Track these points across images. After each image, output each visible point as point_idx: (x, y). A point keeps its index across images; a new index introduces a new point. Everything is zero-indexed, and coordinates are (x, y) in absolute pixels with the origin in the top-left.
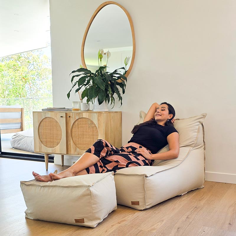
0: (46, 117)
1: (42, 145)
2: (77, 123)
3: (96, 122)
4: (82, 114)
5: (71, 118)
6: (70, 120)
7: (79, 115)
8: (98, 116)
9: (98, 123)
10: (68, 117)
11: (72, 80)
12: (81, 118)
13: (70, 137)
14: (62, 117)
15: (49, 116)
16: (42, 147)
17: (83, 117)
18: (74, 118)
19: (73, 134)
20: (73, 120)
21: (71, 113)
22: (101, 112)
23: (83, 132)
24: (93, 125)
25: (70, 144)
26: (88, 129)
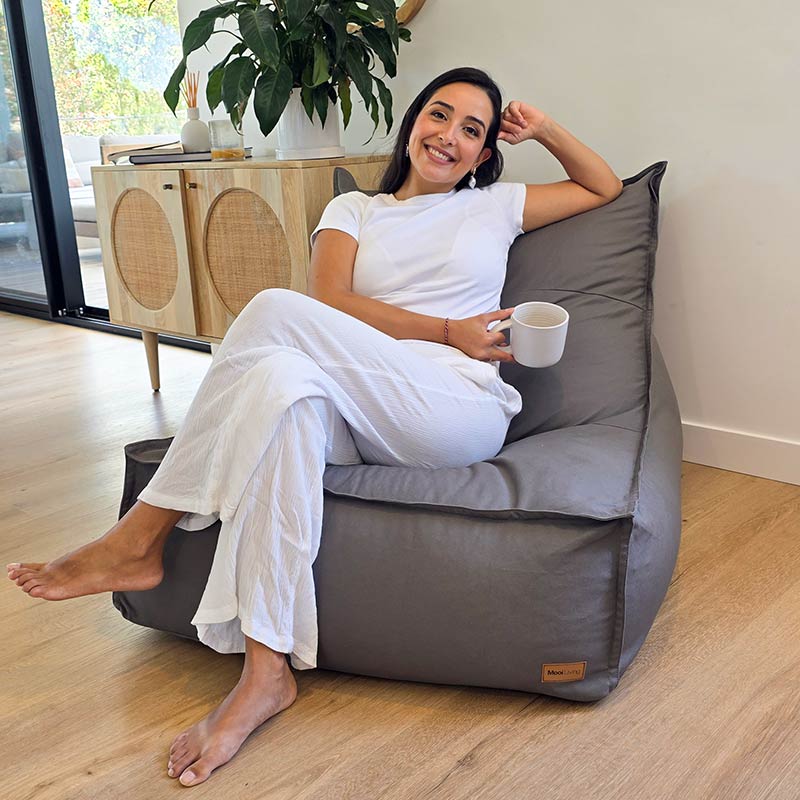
0: (129, 187)
1: (130, 297)
2: (219, 209)
3: (277, 206)
4: (233, 173)
5: (199, 190)
7: (222, 176)
9: (286, 213)
10: (188, 186)
12: (230, 191)
13: (205, 271)
14: (168, 187)
15: (136, 186)
17: (236, 186)
18: (210, 191)
19: (213, 259)
20: (207, 200)
21: (199, 171)
22: (291, 164)
23: (242, 248)
24: (270, 222)
25: (206, 296)
26: (255, 236)
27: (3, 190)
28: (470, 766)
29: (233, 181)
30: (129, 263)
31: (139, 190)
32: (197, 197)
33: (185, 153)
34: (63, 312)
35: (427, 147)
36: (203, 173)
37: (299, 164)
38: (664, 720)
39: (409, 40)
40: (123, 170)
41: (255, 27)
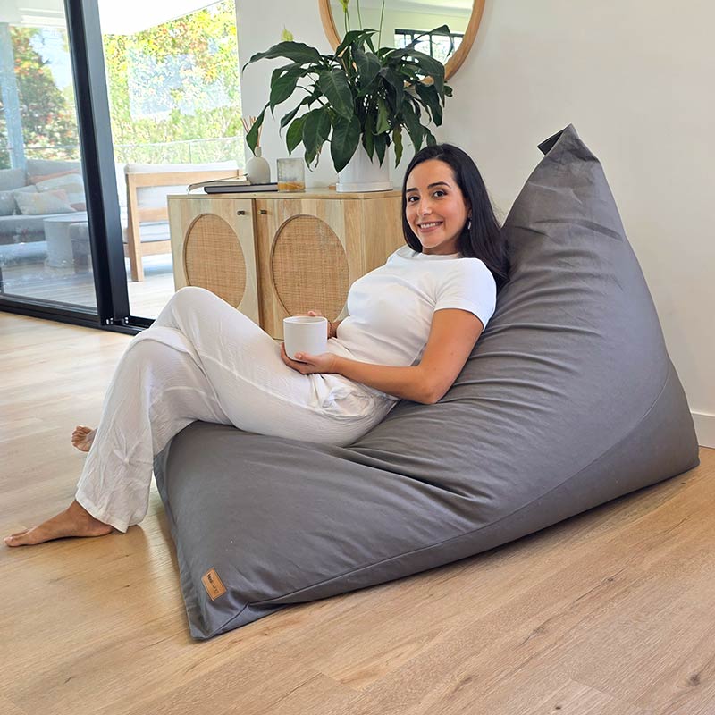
0: (202, 213)
2: (285, 232)
3: (339, 230)
4: (300, 202)
5: (269, 216)
7: (291, 205)
8: (346, 211)
9: (348, 235)
10: (259, 213)
12: (297, 217)
13: (270, 283)
14: (242, 213)
15: (211, 212)
17: (304, 213)
18: (278, 217)
19: (278, 273)
20: (275, 225)
21: (269, 201)
22: (354, 196)
23: (305, 264)
24: (332, 243)
25: (270, 304)
26: (318, 254)
27: (23, 212)
28: (543, 633)
29: (300, 209)
30: (199, 277)
31: (212, 215)
32: (267, 222)
33: (252, 185)
34: (110, 321)
36: (273, 202)
37: (361, 196)
38: (681, 608)
39: (451, 96)
40: (198, 198)
41: (333, 86)
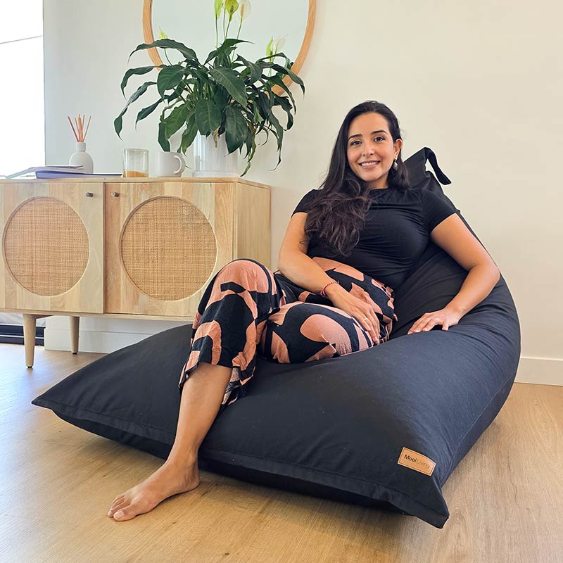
0: (35, 196)
1: (18, 287)
2: (141, 213)
3: (208, 210)
4: (163, 185)
5: (122, 199)
6: (118, 204)
7: (151, 188)
8: (217, 191)
9: (217, 214)
10: (110, 195)
11: (124, 85)
12: (156, 199)
13: (118, 260)
14: (91, 195)
15: (46, 195)
16: (15, 292)
17: (166, 195)
18: (134, 199)
19: (128, 251)
20: (130, 206)
21: (123, 184)
22: (228, 179)
24: (197, 221)
25: (118, 280)
26: (180, 232)
29: (162, 192)
31: (48, 198)
35: (360, 164)
36: (129, 185)
37: (235, 179)
40: (25, 183)
